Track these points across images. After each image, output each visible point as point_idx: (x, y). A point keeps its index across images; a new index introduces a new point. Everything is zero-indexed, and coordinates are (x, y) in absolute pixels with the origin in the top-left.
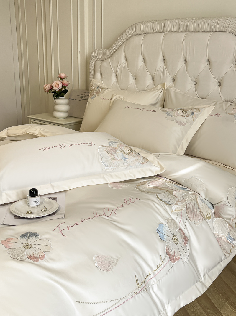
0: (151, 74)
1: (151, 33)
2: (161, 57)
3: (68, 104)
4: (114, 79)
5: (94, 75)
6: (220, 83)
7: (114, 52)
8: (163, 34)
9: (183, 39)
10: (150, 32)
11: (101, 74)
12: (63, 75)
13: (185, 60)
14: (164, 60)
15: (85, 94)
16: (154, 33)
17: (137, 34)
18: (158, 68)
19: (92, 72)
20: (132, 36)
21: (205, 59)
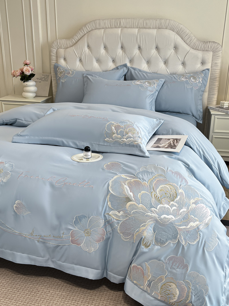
0: (112, 58)
1: (109, 28)
2: (120, 46)
3: (36, 86)
4: (78, 63)
5: (57, 60)
6: (165, 62)
7: (76, 43)
8: (120, 29)
9: (137, 33)
10: (107, 27)
11: (65, 59)
12: (28, 62)
13: (139, 48)
14: (122, 47)
15: (44, 76)
16: (111, 28)
17: (96, 28)
18: (118, 54)
19: (54, 58)
20: (92, 30)
21: (154, 47)
